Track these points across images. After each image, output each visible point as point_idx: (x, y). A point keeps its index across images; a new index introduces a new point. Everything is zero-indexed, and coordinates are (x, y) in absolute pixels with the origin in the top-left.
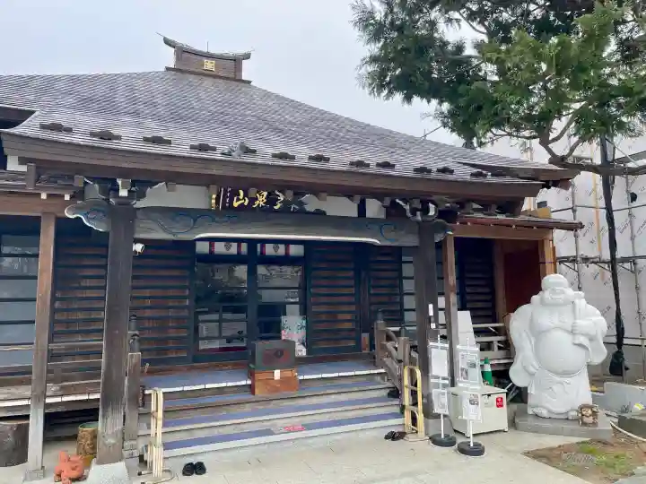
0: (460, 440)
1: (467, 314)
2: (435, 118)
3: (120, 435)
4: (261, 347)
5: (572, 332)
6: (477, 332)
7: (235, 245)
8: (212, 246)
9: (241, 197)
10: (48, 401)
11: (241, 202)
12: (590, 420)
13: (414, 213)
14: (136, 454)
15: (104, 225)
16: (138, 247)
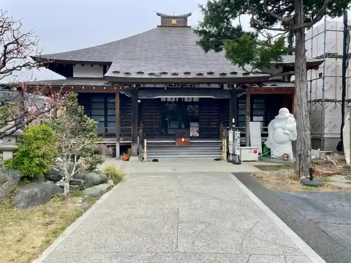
5: (284, 129)
7: (174, 98)
8: (166, 99)
12: (286, 159)
15: (130, 95)
16: (139, 101)
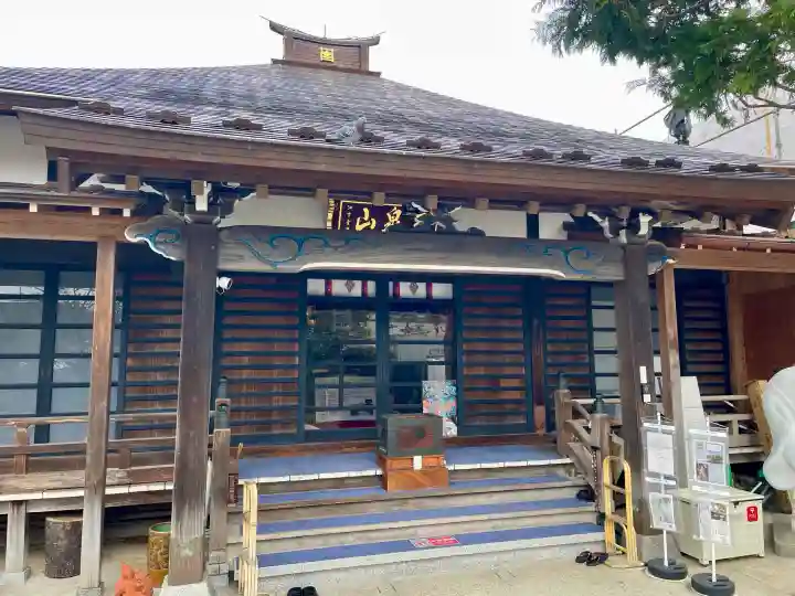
0: (693, 570)
1: (694, 380)
2: (650, 86)
3: (199, 545)
4: (396, 422)
6: (708, 407)
7: (358, 284)
8: (328, 285)
9: (366, 218)
10: (109, 491)
11: (365, 225)
13: (615, 231)
14: (225, 569)
15: (178, 251)
16: (223, 283)
